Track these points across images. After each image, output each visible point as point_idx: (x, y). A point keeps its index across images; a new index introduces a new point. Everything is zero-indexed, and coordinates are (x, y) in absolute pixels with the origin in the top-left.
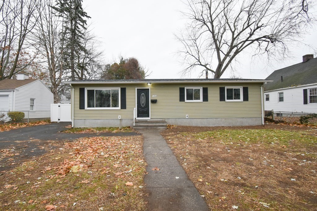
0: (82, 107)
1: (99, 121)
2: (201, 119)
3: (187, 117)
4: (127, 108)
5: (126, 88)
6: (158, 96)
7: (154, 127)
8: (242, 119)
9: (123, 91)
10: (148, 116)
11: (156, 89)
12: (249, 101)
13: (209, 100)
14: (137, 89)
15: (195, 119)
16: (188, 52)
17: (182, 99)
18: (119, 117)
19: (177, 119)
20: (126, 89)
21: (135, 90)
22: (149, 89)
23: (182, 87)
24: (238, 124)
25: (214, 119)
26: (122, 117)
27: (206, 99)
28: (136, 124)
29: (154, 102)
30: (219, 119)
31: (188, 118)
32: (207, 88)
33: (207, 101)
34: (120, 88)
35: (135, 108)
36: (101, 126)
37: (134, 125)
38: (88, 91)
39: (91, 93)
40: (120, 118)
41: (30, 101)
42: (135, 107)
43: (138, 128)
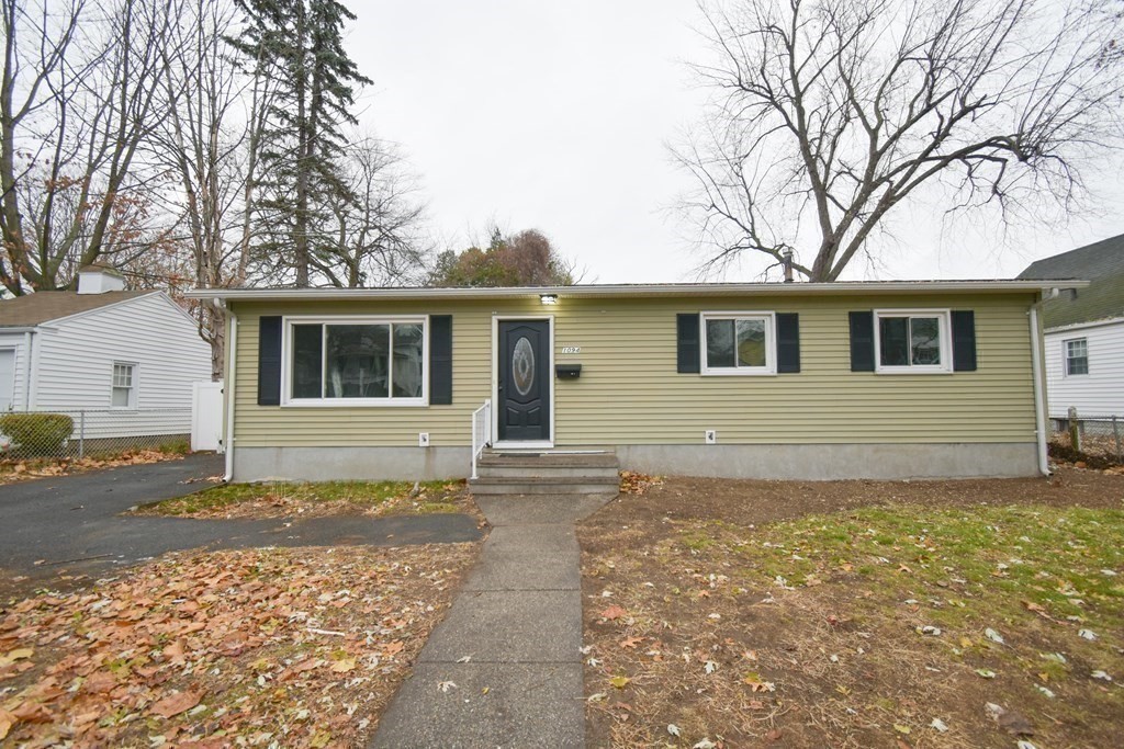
0: (268, 394)
1: (339, 456)
2: (769, 449)
3: (711, 437)
4: (454, 401)
5: (454, 315)
6: (584, 351)
7: (564, 487)
8: (951, 447)
9: (442, 328)
10: (545, 436)
11: (580, 320)
12: (978, 371)
13: (802, 367)
14: (500, 322)
15: (745, 448)
16: (714, 205)
17: (687, 361)
18: (424, 439)
19: (667, 449)
20: (454, 321)
21: (490, 324)
22: (547, 321)
23: (688, 310)
24: (933, 472)
25: (827, 447)
26: (433, 437)
27: (789, 360)
28: (485, 471)
29: (570, 373)
30: (848, 449)
31: (713, 442)
32: (797, 314)
33: (798, 370)
34: (427, 317)
35: (488, 401)
36: (346, 478)
37: (474, 477)
38: (298, 329)
39: (306, 336)
40: (427, 444)
41: (111, 373)
42: (490, 397)
43: (491, 490)
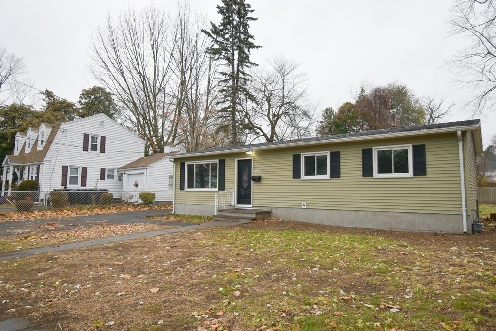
0: (182, 188)
1: (197, 207)
2: (327, 211)
3: (304, 205)
4: (226, 189)
5: (226, 159)
6: (263, 170)
9: (222, 163)
10: (250, 203)
11: (261, 159)
12: (428, 176)
13: (341, 175)
14: (238, 161)
15: (317, 211)
17: (296, 174)
18: (217, 202)
19: (289, 209)
20: (226, 161)
21: (235, 162)
22: (251, 160)
23: (296, 153)
25: (352, 212)
26: (220, 202)
27: (336, 173)
29: (258, 179)
30: (361, 213)
31: (305, 207)
32: (339, 152)
33: (339, 177)
34: (218, 160)
35: (234, 190)
37: (215, 214)
38: (188, 166)
39: (191, 167)
40: (218, 204)
41: (168, 180)
42: (234, 188)
